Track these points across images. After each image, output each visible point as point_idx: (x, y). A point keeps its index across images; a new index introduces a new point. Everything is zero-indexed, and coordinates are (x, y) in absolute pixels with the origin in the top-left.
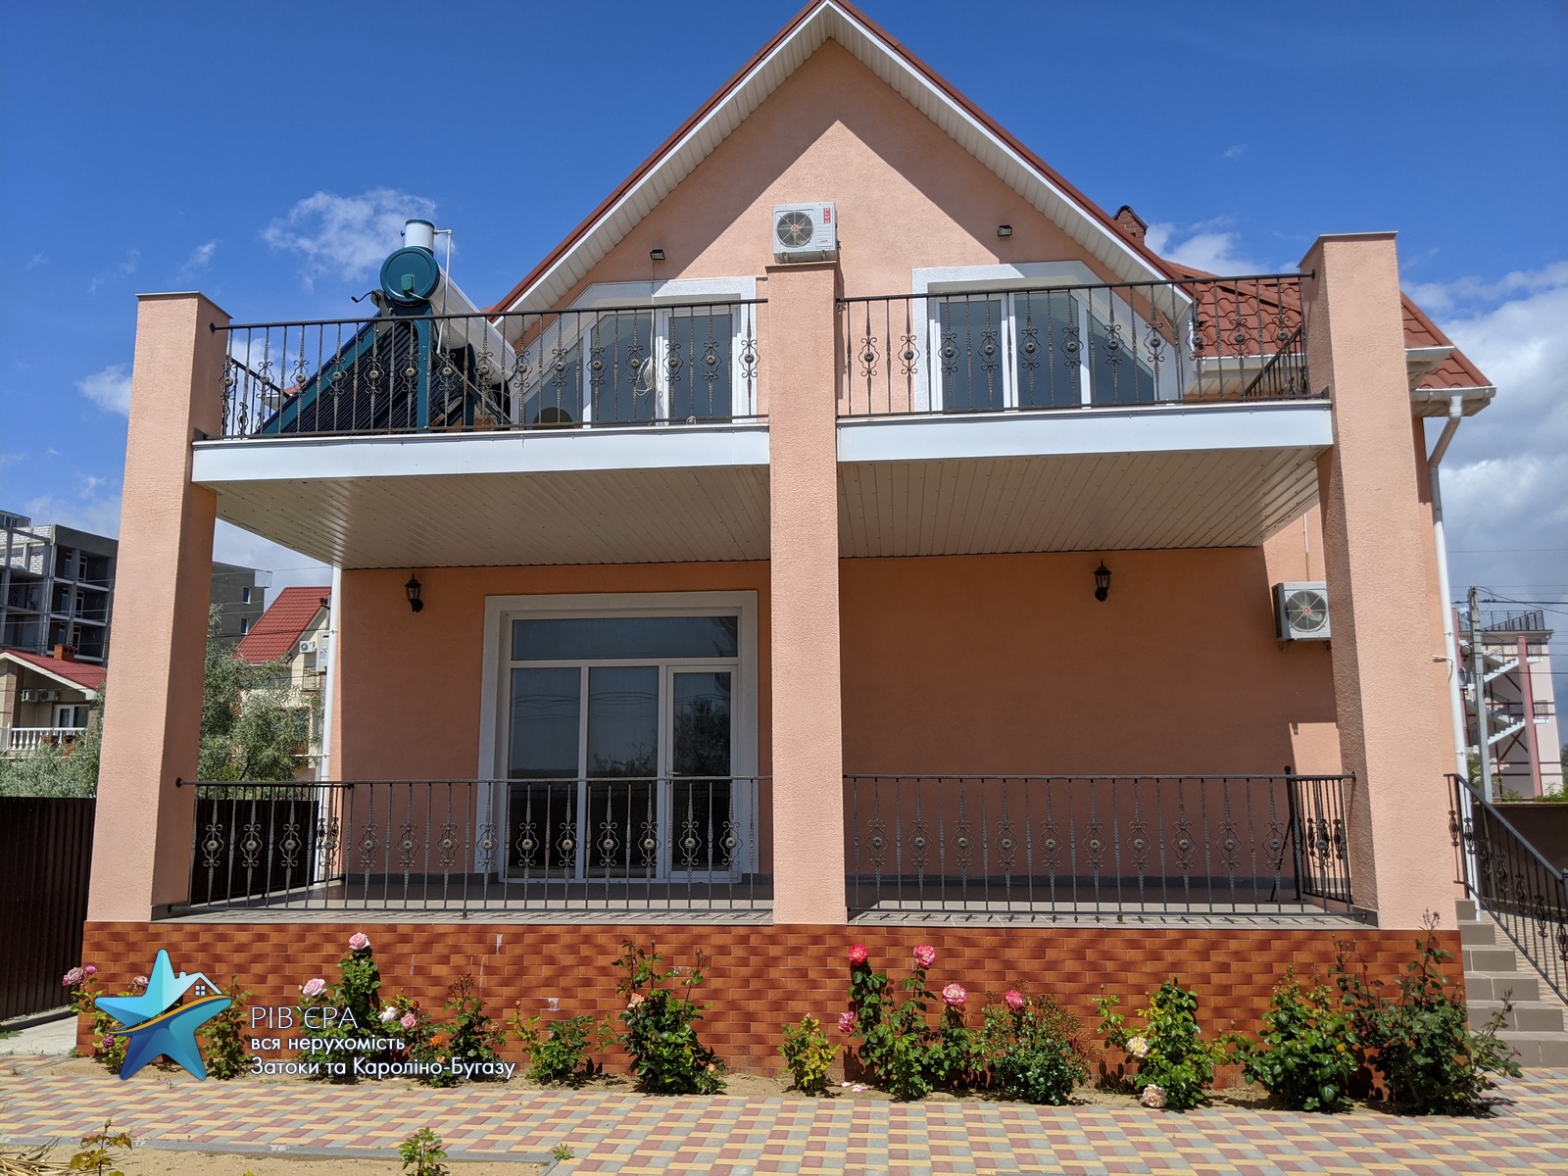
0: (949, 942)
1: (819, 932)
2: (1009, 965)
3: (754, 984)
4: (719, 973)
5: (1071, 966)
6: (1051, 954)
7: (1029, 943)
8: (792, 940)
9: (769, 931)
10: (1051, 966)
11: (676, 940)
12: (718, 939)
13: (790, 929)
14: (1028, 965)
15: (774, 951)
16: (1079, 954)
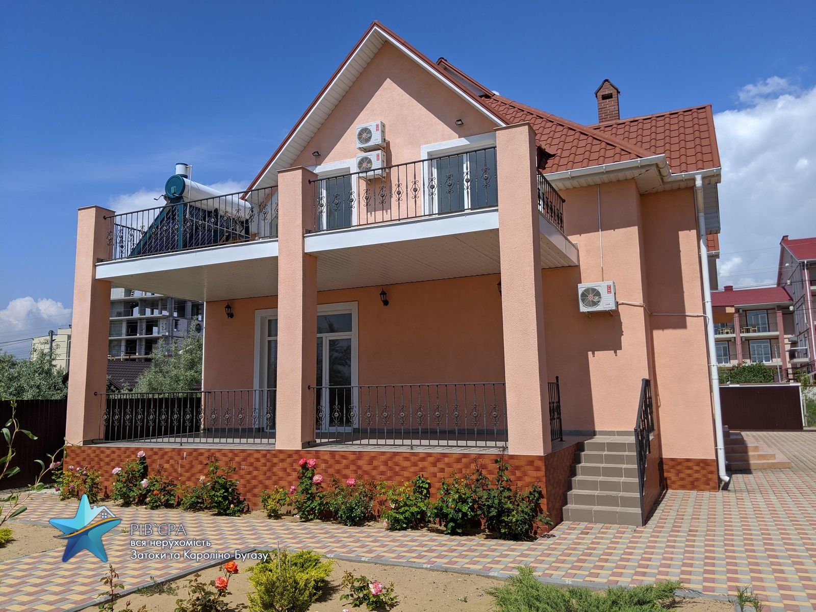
0: (337, 458)
1: (291, 453)
2: (359, 467)
3: (268, 474)
4: (256, 469)
5: (382, 468)
6: (375, 463)
7: (367, 458)
8: (282, 456)
9: (274, 452)
10: (375, 468)
11: (242, 455)
12: (256, 455)
13: (281, 451)
14: (367, 468)
15: (275, 460)
16: (386, 463)
